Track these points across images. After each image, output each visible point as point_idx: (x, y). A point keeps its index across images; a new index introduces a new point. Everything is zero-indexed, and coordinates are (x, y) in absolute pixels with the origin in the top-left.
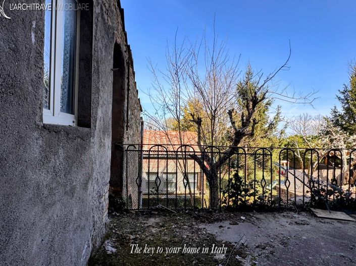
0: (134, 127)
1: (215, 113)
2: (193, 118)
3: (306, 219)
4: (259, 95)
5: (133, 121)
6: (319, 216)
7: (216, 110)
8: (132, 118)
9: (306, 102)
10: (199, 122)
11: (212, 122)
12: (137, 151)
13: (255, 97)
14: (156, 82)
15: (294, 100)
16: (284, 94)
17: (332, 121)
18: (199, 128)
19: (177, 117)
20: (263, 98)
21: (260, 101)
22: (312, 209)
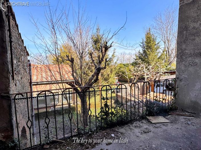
0: (22, 71)
1: (82, 55)
2: (68, 58)
3: (148, 127)
4: (108, 44)
5: (21, 67)
6: (153, 122)
7: (82, 53)
8: (18, 66)
9: (132, 49)
10: (72, 61)
11: (80, 61)
12: (25, 98)
13: (106, 45)
14: (38, 33)
15: (126, 48)
16: (122, 44)
17: (138, 56)
18: (72, 65)
19: (57, 57)
20: (111, 46)
21: (109, 48)
22: (148, 117)
